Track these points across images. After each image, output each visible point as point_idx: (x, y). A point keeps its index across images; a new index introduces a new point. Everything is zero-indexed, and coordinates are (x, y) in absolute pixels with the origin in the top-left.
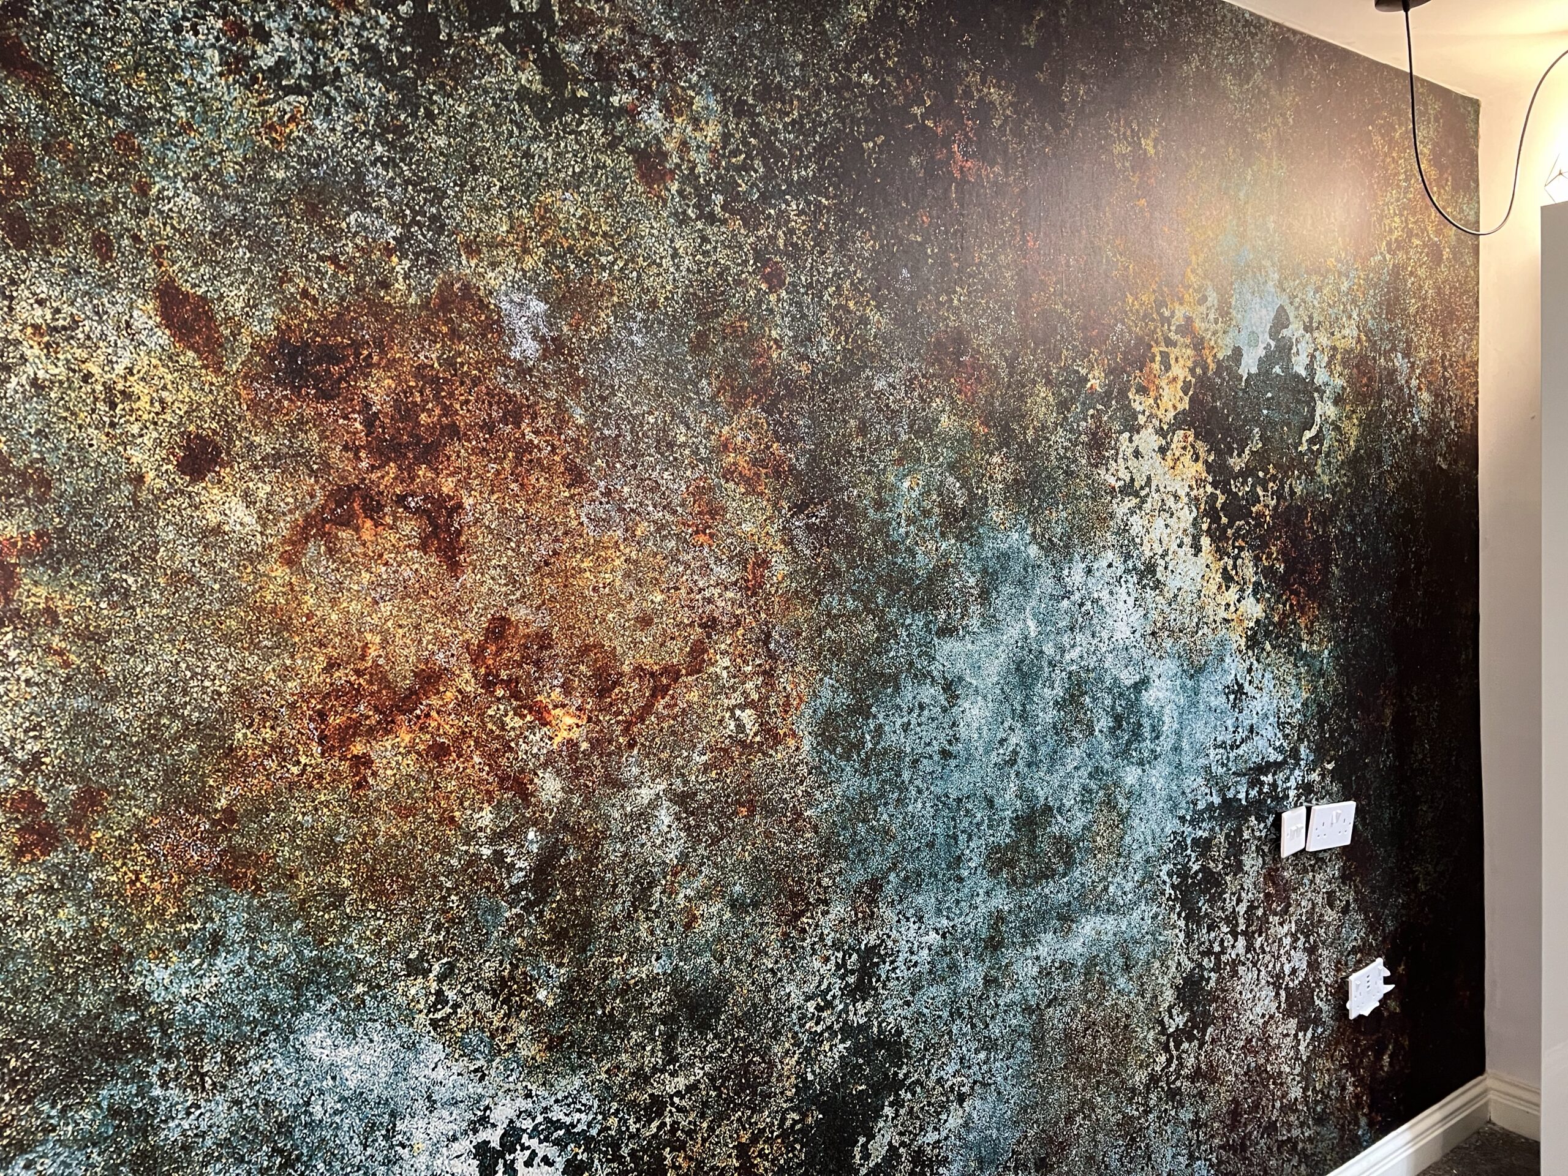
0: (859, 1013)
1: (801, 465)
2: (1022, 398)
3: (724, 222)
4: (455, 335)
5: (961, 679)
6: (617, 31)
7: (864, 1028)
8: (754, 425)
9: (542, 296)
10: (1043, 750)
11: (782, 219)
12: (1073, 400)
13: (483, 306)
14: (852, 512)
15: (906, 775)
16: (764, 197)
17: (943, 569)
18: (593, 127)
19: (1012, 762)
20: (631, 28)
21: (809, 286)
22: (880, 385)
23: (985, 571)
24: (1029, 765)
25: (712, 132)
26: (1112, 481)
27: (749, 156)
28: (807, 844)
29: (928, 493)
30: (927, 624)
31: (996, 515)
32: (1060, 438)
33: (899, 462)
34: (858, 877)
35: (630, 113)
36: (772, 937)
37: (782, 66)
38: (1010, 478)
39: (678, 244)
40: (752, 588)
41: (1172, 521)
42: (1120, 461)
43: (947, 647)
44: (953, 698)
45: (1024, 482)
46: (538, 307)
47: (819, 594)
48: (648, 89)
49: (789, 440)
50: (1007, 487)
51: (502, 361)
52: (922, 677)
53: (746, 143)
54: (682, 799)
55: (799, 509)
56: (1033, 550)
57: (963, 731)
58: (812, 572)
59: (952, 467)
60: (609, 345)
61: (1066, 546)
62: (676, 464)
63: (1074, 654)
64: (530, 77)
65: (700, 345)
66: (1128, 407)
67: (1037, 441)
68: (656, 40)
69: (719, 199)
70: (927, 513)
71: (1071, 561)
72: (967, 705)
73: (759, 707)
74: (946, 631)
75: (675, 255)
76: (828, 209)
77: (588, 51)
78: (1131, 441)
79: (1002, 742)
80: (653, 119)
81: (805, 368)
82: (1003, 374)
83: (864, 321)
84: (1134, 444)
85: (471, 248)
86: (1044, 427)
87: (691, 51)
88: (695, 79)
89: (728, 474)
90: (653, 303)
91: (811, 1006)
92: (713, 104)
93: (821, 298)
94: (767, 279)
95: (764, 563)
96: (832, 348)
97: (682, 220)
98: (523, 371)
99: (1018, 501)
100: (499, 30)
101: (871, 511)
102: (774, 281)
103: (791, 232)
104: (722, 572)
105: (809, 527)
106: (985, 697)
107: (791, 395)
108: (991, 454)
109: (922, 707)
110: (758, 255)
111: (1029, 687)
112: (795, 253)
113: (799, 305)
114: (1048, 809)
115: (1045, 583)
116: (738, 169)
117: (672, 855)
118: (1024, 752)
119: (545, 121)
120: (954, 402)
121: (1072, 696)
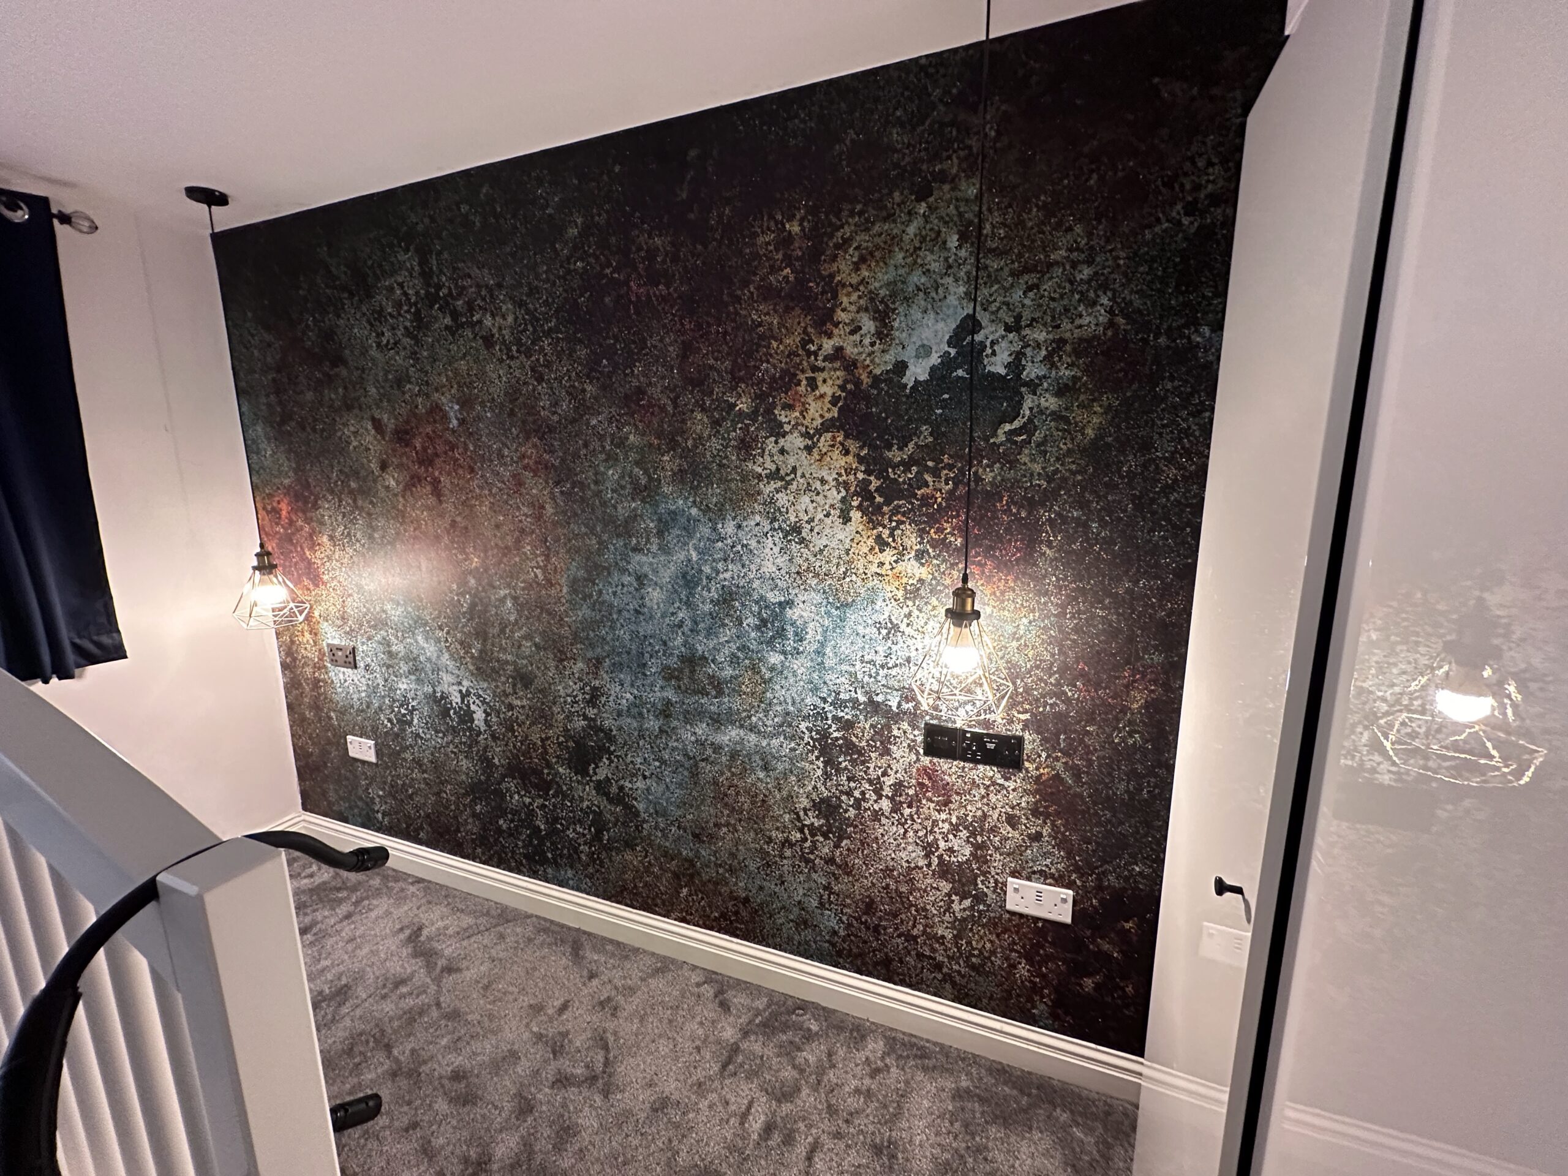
0: (591, 712)
1: (557, 463)
2: (684, 421)
3: (517, 358)
4: (435, 421)
5: (646, 576)
6: (473, 289)
7: (594, 720)
8: (535, 446)
9: (458, 404)
10: (702, 625)
11: (542, 349)
12: (724, 419)
13: (441, 410)
14: (582, 486)
15: (615, 616)
16: (533, 343)
17: (634, 517)
18: (468, 333)
19: (680, 626)
20: (478, 286)
21: (556, 379)
22: (594, 422)
23: (660, 520)
24: (692, 631)
25: (510, 319)
26: (759, 470)
27: (526, 325)
28: (565, 631)
29: (623, 477)
30: (625, 545)
31: (666, 489)
32: (715, 444)
33: (606, 460)
34: (590, 654)
35: (480, 322)
36: (552, 664)
37: (537, 277)
38: (676, 469)
39: (501, 372)
40: (539, 518)
41: (819, 499)
42: (767, 457)
43: (637, 558)
44: (641, 585)
45: (686, 471)
46: (457, 407)
47: (569, 523)
48: (486, 309)
49: (551, 452)
50: (674, 474)
51: (448, 429)
52: (624, 571)
53: (524, 319)
54: (515, 599)
55: (557, 483)
56: (694, 511)
57: (648, 604)
58: (564, 513)
59: (637, 463)
60: (479, 418)
61: (720, 510)
62: (505, 464)
63: (728, 575)
64: (448, 321)
65: (512, 413)
66: (775, 420)
67: (695, 447)
68: (487, 286)
69: (514, 348)
70: (623, 487)
71: (724, 519)
72: (650, 590)
73: (544, 569)
74: (636, 550)
75: (500, 377)
76: (562, 339)
77: (465, 302)
78: (776, 442)
79: (673, 614)
80: (488, 321)
81: (556, 418)
82: (670, 409)
83: (584, 391)
84: (780, 445)
85: (437, 390)
86: (700, 438)
87: (500, 286)
88: (502, 297)
89: (525, 468)
90: (493, 399)
91: (569, 699)
92: (510, 306)
93: (561, 382)
94: (536, 380)
95: (543, 507)
96: (568, 407)
97: (501, 361)
98: (454, 431)
99: (682, 481)
100: (437, 306)
101: (592, 486)
102: (540, 379)
103: (546, 354)
104: (525, 510)
105: (562, 492)
106: (661, 588)
107: (550, 431)
108: (663, 455)
109: (623, 585)
110: (533, 370)
111: (694, 588)
112: (548, 365)
113: (551, 388)
114: (703, 658)
115: (705, 530)
116: (521, 332)
117: (512, 618)
118: (688, 623)
119: (453, 335)
120: (637, 427)
121: (725, 600)
